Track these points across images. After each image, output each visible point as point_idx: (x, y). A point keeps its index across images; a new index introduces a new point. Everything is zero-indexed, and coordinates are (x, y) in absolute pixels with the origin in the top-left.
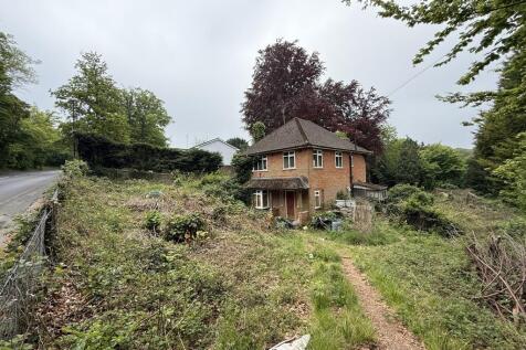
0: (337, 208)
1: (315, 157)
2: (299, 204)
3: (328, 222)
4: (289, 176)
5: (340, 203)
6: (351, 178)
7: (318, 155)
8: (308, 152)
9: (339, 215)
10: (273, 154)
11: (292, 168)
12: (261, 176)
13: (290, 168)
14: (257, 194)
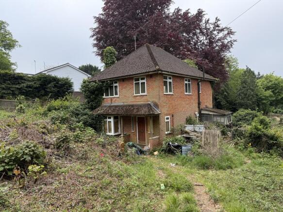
0: (186, 133)
1: (165, 83)
2: (150, 129)
3: (179, 147)
4: (140, 102)
5: (189, 128)
6: (199, 104)
7: (169, 80)
8: (158, 78)
9: (189, 139)
10: (124, 79)
11: (143, 94)
12: (113, 102)
13: (141, 94)
14: (108, 120)
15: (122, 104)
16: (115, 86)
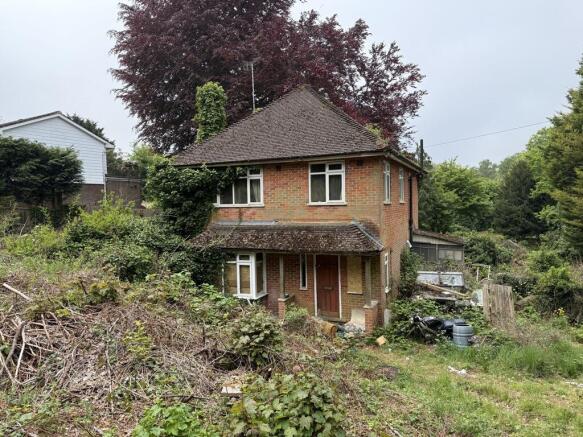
2: (352, 284)
5: (426, 278)
11: (335, 202)
12: (244, 219)
13: (328, 202)
14: (239, 262)
15: (273, 223)
16: (251, 181)
